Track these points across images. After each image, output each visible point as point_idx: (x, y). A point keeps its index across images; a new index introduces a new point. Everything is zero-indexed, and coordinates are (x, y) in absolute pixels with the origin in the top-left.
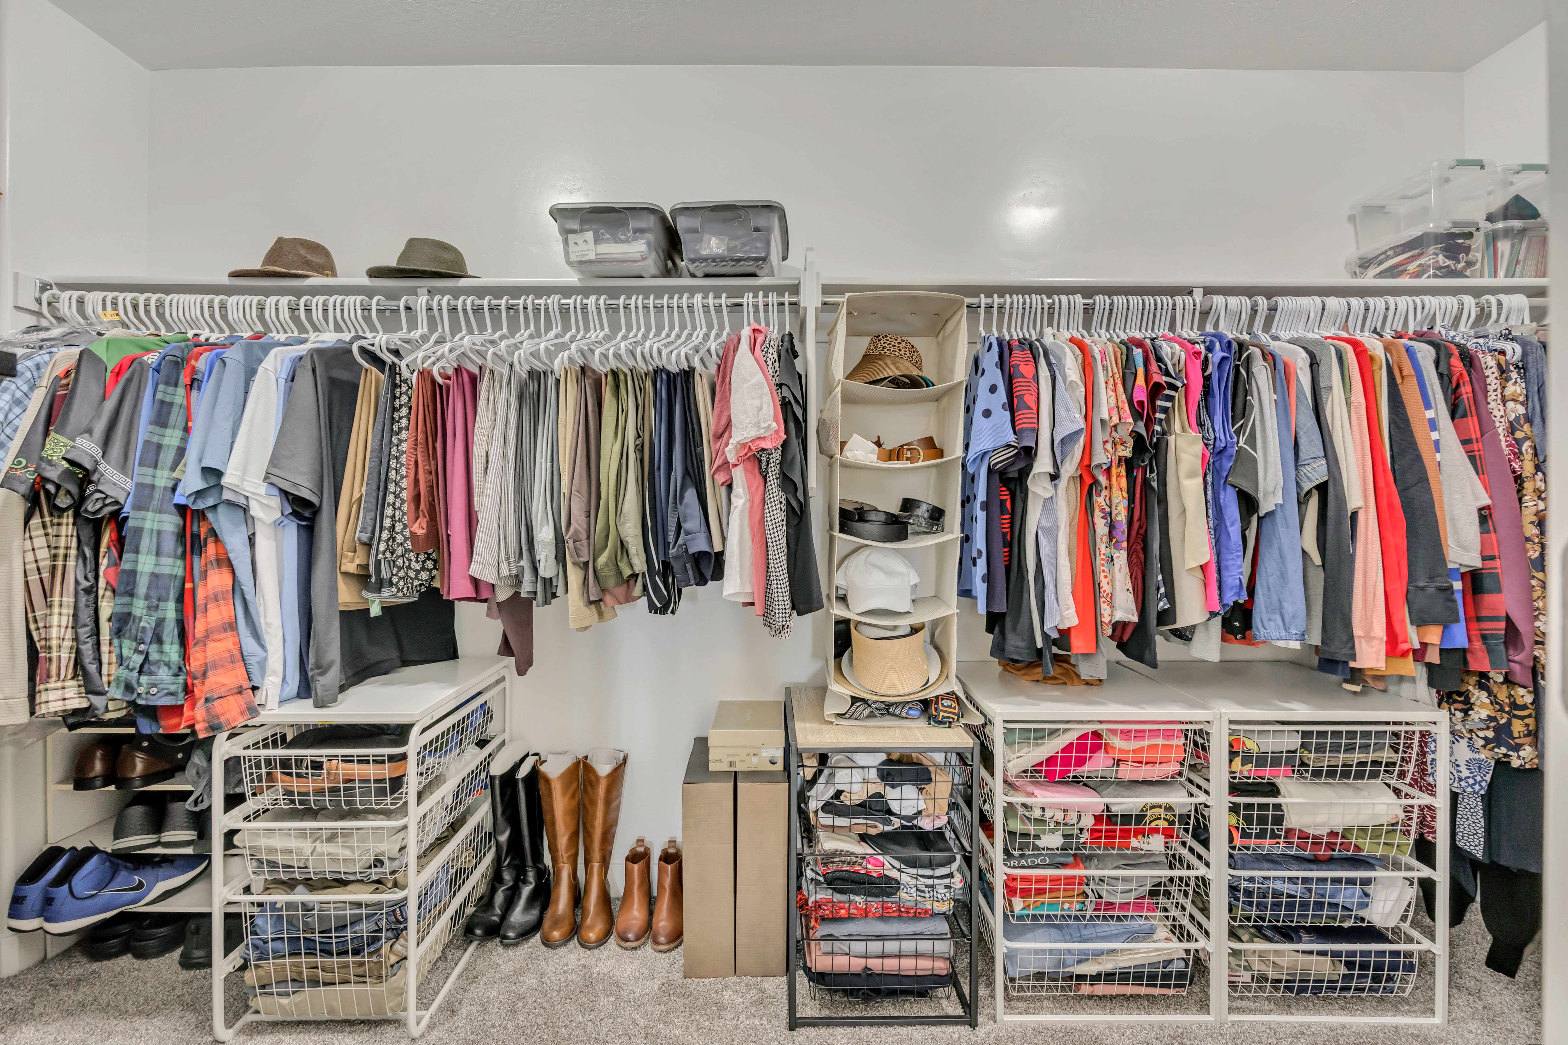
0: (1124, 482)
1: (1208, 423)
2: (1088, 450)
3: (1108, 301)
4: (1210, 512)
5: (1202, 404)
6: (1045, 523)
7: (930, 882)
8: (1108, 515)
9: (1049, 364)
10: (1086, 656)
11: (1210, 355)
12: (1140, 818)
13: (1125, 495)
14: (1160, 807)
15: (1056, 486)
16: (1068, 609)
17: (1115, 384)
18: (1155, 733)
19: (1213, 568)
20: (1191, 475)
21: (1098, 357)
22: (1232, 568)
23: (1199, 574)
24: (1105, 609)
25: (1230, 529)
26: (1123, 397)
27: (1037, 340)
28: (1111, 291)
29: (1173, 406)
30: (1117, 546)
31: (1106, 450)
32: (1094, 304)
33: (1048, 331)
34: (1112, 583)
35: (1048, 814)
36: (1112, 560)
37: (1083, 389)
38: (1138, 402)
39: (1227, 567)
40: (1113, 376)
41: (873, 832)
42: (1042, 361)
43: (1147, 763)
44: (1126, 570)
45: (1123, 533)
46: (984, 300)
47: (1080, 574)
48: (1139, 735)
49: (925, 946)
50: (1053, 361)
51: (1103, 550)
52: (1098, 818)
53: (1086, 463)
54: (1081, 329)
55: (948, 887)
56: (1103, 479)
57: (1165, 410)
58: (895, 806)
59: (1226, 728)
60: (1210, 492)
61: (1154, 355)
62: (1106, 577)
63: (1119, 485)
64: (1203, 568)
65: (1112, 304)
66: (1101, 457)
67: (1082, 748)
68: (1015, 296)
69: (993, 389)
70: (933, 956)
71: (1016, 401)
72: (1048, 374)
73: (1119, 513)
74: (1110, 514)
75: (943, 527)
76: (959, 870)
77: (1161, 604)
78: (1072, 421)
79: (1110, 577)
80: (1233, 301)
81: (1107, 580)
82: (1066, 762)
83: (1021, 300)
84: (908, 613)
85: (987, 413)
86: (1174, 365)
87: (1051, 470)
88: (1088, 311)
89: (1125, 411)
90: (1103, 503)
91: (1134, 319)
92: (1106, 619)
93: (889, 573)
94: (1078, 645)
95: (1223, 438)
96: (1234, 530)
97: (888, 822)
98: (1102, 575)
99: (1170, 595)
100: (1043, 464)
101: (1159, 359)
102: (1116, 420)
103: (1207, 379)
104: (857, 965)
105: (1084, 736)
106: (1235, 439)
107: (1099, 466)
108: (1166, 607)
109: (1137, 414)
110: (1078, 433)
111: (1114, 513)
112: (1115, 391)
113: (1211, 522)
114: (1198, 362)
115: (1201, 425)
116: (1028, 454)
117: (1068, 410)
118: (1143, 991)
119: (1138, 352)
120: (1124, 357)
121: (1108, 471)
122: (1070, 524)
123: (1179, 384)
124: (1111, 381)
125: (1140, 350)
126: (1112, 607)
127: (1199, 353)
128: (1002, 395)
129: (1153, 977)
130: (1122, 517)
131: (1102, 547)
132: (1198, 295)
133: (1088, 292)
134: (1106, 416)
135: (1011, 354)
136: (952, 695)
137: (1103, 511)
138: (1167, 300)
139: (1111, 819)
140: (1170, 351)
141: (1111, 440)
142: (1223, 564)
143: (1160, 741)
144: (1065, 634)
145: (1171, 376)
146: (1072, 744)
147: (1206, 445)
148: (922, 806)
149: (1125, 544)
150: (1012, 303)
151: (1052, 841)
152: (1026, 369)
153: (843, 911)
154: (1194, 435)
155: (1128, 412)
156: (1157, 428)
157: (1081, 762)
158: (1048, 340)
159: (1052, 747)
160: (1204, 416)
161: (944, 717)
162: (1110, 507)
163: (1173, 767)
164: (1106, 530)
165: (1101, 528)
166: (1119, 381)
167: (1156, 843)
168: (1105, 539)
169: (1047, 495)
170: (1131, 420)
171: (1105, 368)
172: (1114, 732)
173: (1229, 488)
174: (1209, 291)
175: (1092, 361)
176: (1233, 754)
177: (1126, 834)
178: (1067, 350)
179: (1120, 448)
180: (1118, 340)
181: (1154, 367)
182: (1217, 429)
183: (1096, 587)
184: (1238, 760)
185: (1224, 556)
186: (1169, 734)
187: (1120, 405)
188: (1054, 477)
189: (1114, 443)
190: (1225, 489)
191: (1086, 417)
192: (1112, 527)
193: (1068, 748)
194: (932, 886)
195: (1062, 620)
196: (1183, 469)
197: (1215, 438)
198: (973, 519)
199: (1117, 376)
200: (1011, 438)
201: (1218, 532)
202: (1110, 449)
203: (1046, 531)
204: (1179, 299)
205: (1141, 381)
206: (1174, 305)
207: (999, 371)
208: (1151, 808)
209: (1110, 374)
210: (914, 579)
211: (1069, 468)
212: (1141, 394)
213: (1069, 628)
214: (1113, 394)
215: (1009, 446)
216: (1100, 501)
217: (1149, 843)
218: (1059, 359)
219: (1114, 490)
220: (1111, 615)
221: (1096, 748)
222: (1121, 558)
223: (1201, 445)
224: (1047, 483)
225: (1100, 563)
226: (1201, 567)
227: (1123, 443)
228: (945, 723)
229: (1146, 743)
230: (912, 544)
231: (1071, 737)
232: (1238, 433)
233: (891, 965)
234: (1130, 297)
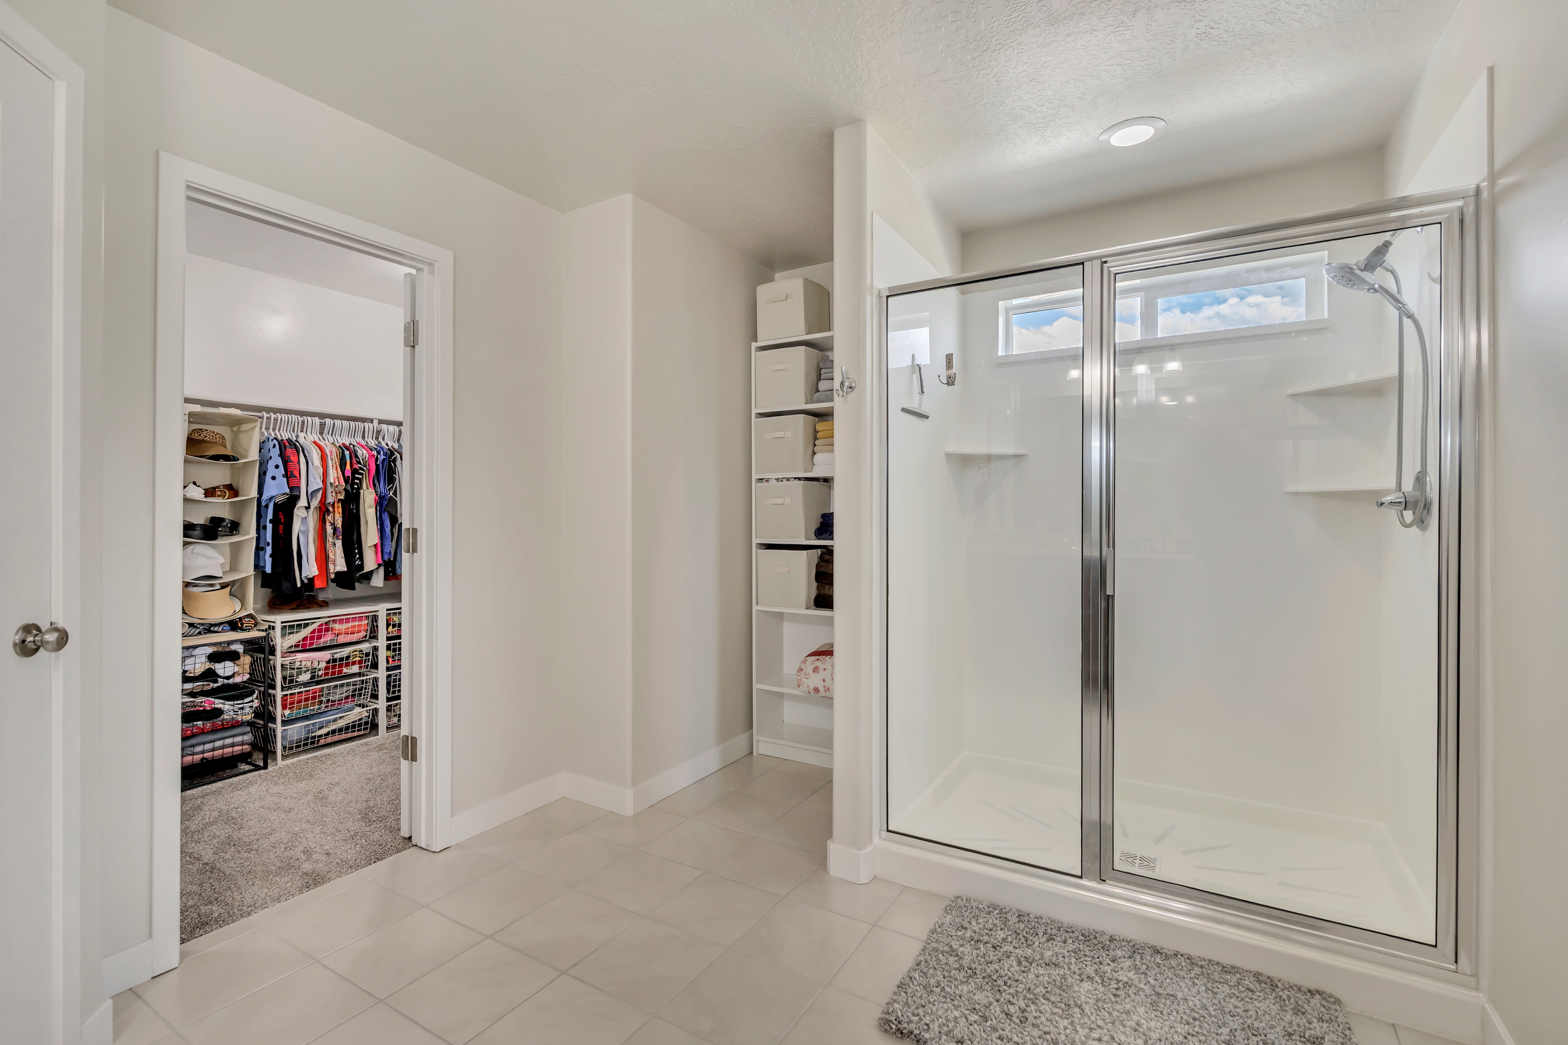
0: (340, 510)
1: (377, 485)
2: (324, 496)
3: (332, 422)
4: (378, 522)
5: (376, 477)
6: (303, 529)
7: (241, 706)
8: (333, 524)
9: (305, 456)
10: (322, 589)
11: (379, 456)
12: (348, 658)
13: (341, 516)
14: (357, 651)
15: (308, 512)
16: (314, 567)
17: (337, 467)
18: (354, 619)
19: (379, 546)
20: (370, 507)
21: (328, 454)
22: (386, 545)
23: (373, 549)
24: (331, 567)
25: (386, 529)
26: (340, 473)
27: (296, 441)
28: (333, 417)
29: (363, 477)
30: (337, 538)
31: (332, 495)
32: (325, 422)
33: (302, 435)
34: (335, 555)
35: (303, 663)
36: (335, 544)
37: (322, 469)
38: (347, 476)
39: (385, 545)
40: (336, 463)
41: (206, 688)
42: (301, 454)
43: (351, 634)
44: (341, 548)
45: (340, 532)
46: (265, 415)
47: (319, 552)
48: (347, 621)
49: (238, 739)
50: (307, 455)
51: (331, 540)
52: (328, 662)
53: (323, 502)
54: (318, 434)
55: (251, 707)
56: (331, 509)
57: (358, 479)
58: (220, 672)
59: (385, 613)
60: (378, 514)
61: (354, 455)
62: (332, 552)
63: (338, 511)
64: (375, 546)
65: (334, 424)
66: (330, 499)
67: (320, 630)
68: (282, 415)
69: (277, 467)
70: (242, 744)
71: (289, 473)
72: (305, 461)
73: (338, 524)
74: (334, 524)
75: (239, 532)
76: (257, 698)
77: (357, 562)
78: (317, 484)
79: (333, 552)
80: (391, 428)
81: (332, 553)
82: (312, 638)
83: (287, 418)
84: (221, 577)
85: (274, 478)
86: (363, 459)
87: (307, 505)
88: (322, 426)
89: (341, 480)
90: (331, 519)
91: (345, 432)
92: (332, 571)
93: (208, 558)
94: (318, 584)
95: (383, 491)
96: (388, 530)
97: (216, 682)
98: (330, 551)
99: (361, 558)
100: (303, 502)
101: (357, 456)
102: (337, 483)
103: (377, 466)
104: (198, 758)
105: (322, 625)
106: (388, 493)
107: (329, 503)
108: (359, 563)
109: (346, 480)
110: (319, 489)
111: (336, 523)
112: (337, 470)
113: (379, 527)
114: (374, 459)
115: (374, 485)
116: (297, 498)
117: (315, 479)
118: (350, 735)
119: (347, 453)
120: (341, 455)
121: (333, 506)
122: (314, 529)
123: (365, 469)
124: (335, 466)
125: (348, 452)
126: (334, 565)
127: (374, 455)
128: (281, 470)
129: (354, 727)
130: (339, 524)
131: (330, 539)
132: (376, 423)
133: (322, 416)
134: (333, 482)
135: (285, 450)
136: (250, 616)
137: (330, 522)
138: (361, 425)
139: (334, 660)
140: (362, 453)
141: (334, 492)
142: (383, 544)
143: (357, 623)
144: (311, 580)
145: (361, 464)
146: (315, 629)
147: (377, 494)
148: (236, 669)
149: (341, 537)
150: (281, 418)
151: (305, 677)
152: (293, 458)
153: (189, 732)
154: (372, 490)
155: (343, 480)
156: (356, 486)
157: (319, 637)
158: (301, 440)
159: (306, 632)
160: (376, 482)
161: (246, 626)
162: (334, 521)
163: (363, 634)
164: (332, 531)
165: (329, 530)
166: (338, 466)
167: (355, 669)
168: (331, 535)
169: (304, 516)
170: (344, 484)
171: (332, 459)
172: (334, 621)
173: (386, 512)
174: (381, 422)
175: (326, 456)
176: (388, 625)
177: (341, 666)
178: (313, 449)
179: (339, 495)
180: (338, 445)
181: (354, 461)
182: (381, 488)
183: (327, 558)
184: (391, 628)
185: (384, 541)
186: (360, 619)
187: (339, 477)
188: (308, 508)
189: (336, 493)
190: (384, 513)
191: (323, 481)
192: (335, 529)
193: (313, 632)
194: (242, 708)
195: (311, 573)
196: (367, 505)
197: (380, 491)
198: (265, 527)
199: (337, 464)
200: (287, 490)
201: (382, 531)
202: (334, 495)
203: (303, 532)
204: (366, 424)
205: (348, 467)
206: (364, 428)
207: (280, 458)
208: (353, 652)
209: (334, 462)
210: (222, 561)
211: (315, 503)
212: (348, 473)
213: (314, 577)
214: (336, 472)
215: (285, 494)
216: (329, 518)
217: (352, 669)
218: (309, 453)
219: (336, 513)
220: (334, 569)
221: (327, 630)
222: (339, 543)
223: (374, 494)
224: (304, 511)
225: (329, 545)
226: (374, 545)
227: (340, 493)
228: (246, 630)
229: (350, 625)
230: (220, 541)
231: (315, 626)
232: (389, 490)
233: (218, 753)
234: (343, 421)
